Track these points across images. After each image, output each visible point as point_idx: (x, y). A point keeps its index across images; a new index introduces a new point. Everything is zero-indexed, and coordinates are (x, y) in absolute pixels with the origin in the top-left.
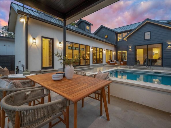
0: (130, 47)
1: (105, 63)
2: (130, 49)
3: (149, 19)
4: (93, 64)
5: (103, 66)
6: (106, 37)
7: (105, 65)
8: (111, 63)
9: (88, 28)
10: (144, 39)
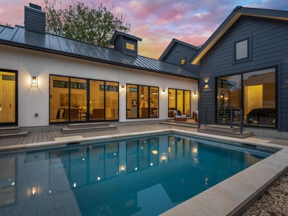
0: (206, 82)
1: (167, 118)
2: (207, 86)
3: (241, 7)
4: (127, 118)
5: (160, 123)
6: (182, 63)
7: (166, 121)
8: (178, 116)
9: (130, 46)
10: (235, 60)
